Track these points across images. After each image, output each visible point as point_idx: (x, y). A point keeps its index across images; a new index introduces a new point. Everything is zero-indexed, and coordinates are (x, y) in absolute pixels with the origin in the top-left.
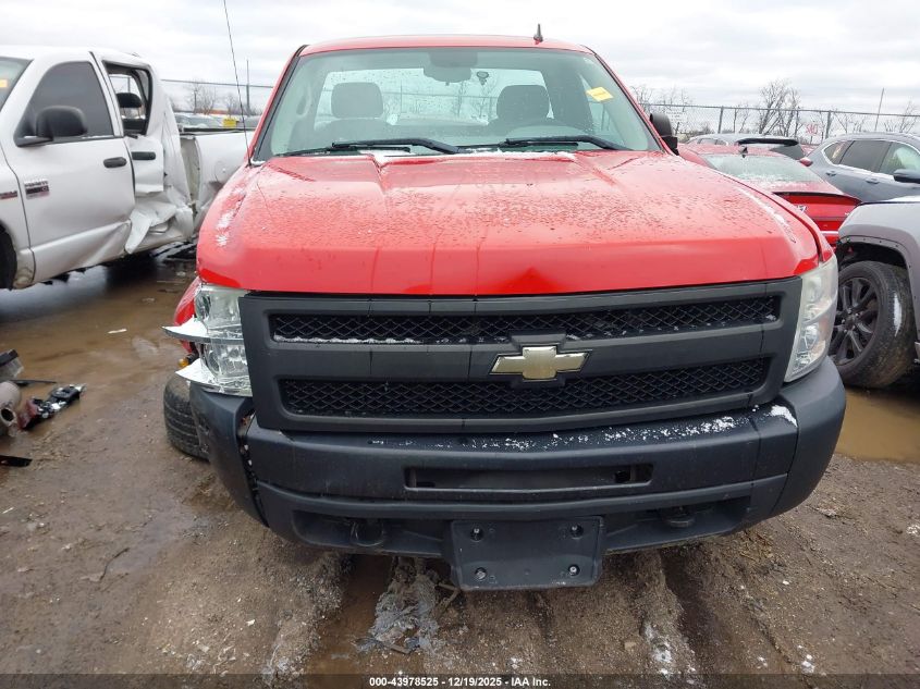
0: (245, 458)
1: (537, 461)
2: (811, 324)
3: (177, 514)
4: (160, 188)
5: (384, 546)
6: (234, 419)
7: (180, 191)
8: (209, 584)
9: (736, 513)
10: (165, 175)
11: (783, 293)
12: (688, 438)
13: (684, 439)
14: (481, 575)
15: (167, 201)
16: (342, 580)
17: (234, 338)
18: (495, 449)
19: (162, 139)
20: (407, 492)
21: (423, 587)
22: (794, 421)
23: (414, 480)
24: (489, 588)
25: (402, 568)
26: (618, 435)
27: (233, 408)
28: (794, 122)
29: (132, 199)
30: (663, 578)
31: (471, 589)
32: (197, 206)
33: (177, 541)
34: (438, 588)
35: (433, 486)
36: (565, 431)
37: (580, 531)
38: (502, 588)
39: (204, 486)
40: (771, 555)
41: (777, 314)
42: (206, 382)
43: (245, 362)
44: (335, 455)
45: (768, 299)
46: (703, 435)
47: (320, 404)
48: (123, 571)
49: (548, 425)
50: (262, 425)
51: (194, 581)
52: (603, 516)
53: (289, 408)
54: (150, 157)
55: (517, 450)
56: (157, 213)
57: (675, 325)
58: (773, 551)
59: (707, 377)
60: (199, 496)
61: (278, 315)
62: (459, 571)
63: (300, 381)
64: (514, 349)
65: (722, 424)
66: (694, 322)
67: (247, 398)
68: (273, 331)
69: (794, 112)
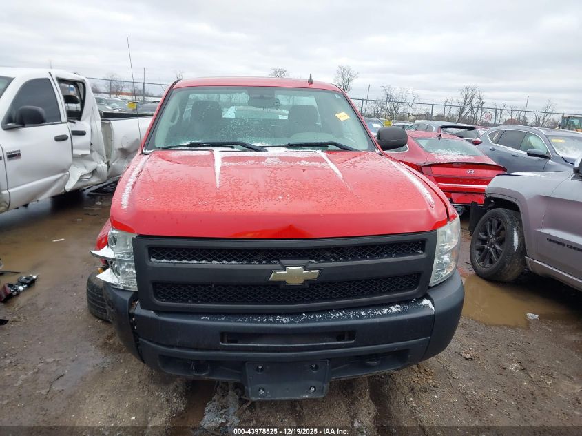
0: (133, 325)
1: (293, 329)
2: (445, 254)
3: (93, 354)
4: (88, 152)
5: (209, 375)
6: (127, 303)
7: (100, 154)
8: (110, 396)
9: (402, 358)
10: (91, 144)
11: (426, 239)
12: (375, 317)
13: (372, 317)
14: (262, 392)
15: (92, 160)
16: (186, 395)
17: (129, 259)
18: (270, 322)
19: (90, 123)
20: (222, 346)
21: (232, 399)
22: (433, 308)
23: (226, 340)
24: (267, 399)
25: (221, 387)
26: (337, 315)
27: (127, 297)
28: (480, 111)
29: (70, 159)
30: (368, 394)
31: (257, 399)
32: (110, 163)
33: (92, 371)
34: (240, 399)
35: (236, 342)
36: (309, 312)
37: (317, 368)
38: (273, 399)
39: (109, 338)
40: (431, 381)
41: (423, 250)
42: (113, 282)
43: (134, 271)
44: (182, 324)
45: (418, 243)
46: (383, 315)
47: (175, 296)
48: (61, 388)
49: (301, 309)
50: (143, 307)
51: (101, 394)
52: (329, 359)
53: (157, 297)
54: (82, 133)
55: (283, 323)
56: (85, 167)
57: (368, 255)
58: (432, 379)
59: (385, 284)
60: (106, 344)
61: (153, 248)
62: (250, 389)
63: (165, 284)
64: (281, 267)
65: (394, 309)
66: (378, 254)
67: (135, 292)
68: (151, 255)
69: (480, 104)
